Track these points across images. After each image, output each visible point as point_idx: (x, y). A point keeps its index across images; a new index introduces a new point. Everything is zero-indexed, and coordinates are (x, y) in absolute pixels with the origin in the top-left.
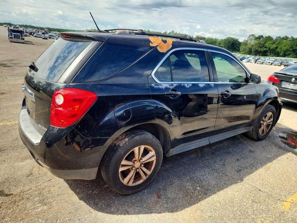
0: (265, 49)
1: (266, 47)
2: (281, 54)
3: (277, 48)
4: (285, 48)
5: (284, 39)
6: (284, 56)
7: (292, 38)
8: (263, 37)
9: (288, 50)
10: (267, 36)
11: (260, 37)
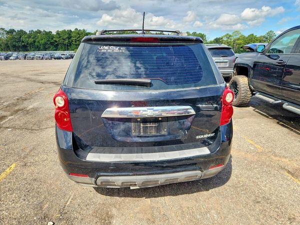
0: (23, 44)
1: (23, 42)
2: (42, 48)
3: (34, 42)
4: (43, 42)
5: (38, 33)
6: (45, 49)
7: (44, 31)
8: (15, 31)
9: (46, 44)
10: (19, 30)
11: (12, 31)
